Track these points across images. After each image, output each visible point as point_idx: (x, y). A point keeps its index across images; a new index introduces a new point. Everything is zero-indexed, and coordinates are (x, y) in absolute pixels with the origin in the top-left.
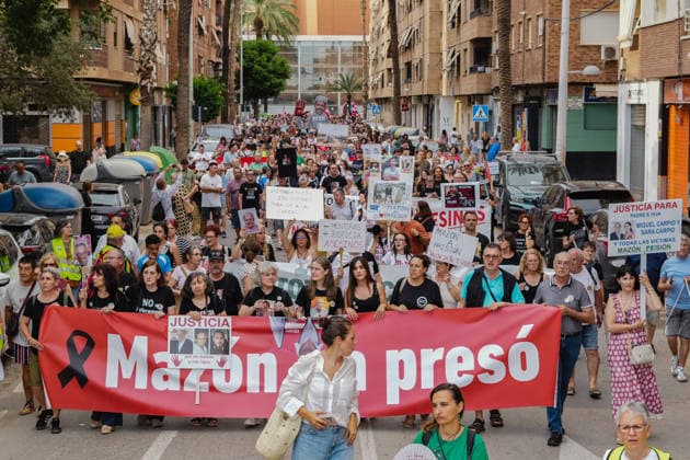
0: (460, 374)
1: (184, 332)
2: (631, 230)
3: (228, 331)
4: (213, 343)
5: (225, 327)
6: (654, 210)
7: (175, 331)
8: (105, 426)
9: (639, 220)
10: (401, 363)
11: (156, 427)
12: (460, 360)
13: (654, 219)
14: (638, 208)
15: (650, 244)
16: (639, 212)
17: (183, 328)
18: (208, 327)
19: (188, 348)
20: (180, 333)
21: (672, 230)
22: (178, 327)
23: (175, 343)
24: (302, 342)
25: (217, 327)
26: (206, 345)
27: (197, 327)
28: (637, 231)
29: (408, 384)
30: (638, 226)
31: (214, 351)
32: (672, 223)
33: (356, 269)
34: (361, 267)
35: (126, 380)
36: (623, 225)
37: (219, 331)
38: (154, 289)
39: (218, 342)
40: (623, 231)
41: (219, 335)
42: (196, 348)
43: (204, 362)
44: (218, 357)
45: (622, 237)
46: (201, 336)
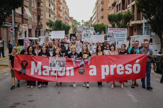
0: (121, 71)
1: (53, 61)
2: (113, 35)
3: (65, 61)
4: (61, 64)
5: (64, 60)
6: (119, 31)
7: (51, 61)
8: (32, 86)
9: (115, 33)
10: (105, 68)
11: (45, 87)
12: (120, 68)
13: (120, 33)
14: (115, 30)
15: (118, 39)
16: (115, 31)
17: (53, 60)
18: (59, 60)
19: (54, 65)
20: (52, 61)
21: (124, 36)
22: (52, 60)
23: (51, 64)
24: (80, 64)
25: (62, 60)
26: (59, 65)
27: (57, 60)
28: (115, 36)
29: (107, 74)
30: (115, 34)
31: (61, 66)
32: (124, 34)
33: (99, 48)
34: (100, 47)
35: (36, 73)
36: (111, 34)
37: (62, 61)
38: (45, 52)
39: (62, 64)
40: (111, 35)
41: (62, 62)
42: (56, 65)
43: (58, 69)
44: (62, 68)
45: (111, 37)
46: (58, 62)
